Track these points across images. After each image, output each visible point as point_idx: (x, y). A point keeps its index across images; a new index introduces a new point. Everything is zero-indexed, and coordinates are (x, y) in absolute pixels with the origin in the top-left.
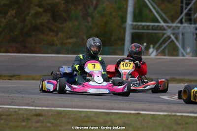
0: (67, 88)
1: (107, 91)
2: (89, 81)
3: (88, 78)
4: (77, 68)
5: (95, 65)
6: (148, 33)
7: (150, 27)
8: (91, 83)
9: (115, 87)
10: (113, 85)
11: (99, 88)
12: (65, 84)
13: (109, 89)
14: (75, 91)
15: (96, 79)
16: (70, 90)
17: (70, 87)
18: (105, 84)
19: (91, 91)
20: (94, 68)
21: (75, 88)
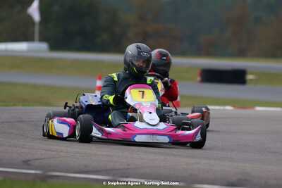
0: (95, 133)
1: (166, 139)
2: (133, 119)
3: (130, 114)
4: (111, 102)
5: (143, 92)
8: (138, 124)
9: (180, 132)
10: (175, 130)
11: (153, 134)
12: (92, 124)
13: (170, 136)
14: (109, 137)
15: (146, 116)
16: (100, 135)
17: (101, 130)
18: (162, 126)
19: (138, 139)
20: (143, 97)
21: (109, 133)
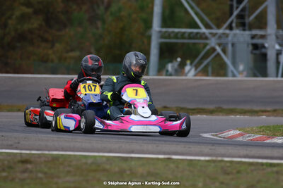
0: (98, 125)
1: (157, 129)
2: (129, 113)
3: (126, 109)
4: (109, 98)
5: (137, 90)
6: (183, 44)
7: (186, 35)
8: (133, 117)
9: (168, 123)
10: (165, 120)
11: (146, 125)
12: (95, 118)
13: (160, 126)
14: (109, 128)
16: (102, 127)
17: (102, 123)
18: (154, 118)
19: (134, 129)
20: (136, 95)
21: (110, 125)
